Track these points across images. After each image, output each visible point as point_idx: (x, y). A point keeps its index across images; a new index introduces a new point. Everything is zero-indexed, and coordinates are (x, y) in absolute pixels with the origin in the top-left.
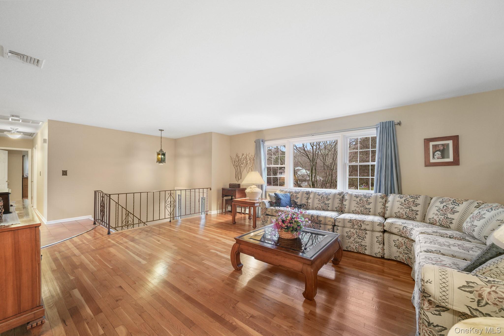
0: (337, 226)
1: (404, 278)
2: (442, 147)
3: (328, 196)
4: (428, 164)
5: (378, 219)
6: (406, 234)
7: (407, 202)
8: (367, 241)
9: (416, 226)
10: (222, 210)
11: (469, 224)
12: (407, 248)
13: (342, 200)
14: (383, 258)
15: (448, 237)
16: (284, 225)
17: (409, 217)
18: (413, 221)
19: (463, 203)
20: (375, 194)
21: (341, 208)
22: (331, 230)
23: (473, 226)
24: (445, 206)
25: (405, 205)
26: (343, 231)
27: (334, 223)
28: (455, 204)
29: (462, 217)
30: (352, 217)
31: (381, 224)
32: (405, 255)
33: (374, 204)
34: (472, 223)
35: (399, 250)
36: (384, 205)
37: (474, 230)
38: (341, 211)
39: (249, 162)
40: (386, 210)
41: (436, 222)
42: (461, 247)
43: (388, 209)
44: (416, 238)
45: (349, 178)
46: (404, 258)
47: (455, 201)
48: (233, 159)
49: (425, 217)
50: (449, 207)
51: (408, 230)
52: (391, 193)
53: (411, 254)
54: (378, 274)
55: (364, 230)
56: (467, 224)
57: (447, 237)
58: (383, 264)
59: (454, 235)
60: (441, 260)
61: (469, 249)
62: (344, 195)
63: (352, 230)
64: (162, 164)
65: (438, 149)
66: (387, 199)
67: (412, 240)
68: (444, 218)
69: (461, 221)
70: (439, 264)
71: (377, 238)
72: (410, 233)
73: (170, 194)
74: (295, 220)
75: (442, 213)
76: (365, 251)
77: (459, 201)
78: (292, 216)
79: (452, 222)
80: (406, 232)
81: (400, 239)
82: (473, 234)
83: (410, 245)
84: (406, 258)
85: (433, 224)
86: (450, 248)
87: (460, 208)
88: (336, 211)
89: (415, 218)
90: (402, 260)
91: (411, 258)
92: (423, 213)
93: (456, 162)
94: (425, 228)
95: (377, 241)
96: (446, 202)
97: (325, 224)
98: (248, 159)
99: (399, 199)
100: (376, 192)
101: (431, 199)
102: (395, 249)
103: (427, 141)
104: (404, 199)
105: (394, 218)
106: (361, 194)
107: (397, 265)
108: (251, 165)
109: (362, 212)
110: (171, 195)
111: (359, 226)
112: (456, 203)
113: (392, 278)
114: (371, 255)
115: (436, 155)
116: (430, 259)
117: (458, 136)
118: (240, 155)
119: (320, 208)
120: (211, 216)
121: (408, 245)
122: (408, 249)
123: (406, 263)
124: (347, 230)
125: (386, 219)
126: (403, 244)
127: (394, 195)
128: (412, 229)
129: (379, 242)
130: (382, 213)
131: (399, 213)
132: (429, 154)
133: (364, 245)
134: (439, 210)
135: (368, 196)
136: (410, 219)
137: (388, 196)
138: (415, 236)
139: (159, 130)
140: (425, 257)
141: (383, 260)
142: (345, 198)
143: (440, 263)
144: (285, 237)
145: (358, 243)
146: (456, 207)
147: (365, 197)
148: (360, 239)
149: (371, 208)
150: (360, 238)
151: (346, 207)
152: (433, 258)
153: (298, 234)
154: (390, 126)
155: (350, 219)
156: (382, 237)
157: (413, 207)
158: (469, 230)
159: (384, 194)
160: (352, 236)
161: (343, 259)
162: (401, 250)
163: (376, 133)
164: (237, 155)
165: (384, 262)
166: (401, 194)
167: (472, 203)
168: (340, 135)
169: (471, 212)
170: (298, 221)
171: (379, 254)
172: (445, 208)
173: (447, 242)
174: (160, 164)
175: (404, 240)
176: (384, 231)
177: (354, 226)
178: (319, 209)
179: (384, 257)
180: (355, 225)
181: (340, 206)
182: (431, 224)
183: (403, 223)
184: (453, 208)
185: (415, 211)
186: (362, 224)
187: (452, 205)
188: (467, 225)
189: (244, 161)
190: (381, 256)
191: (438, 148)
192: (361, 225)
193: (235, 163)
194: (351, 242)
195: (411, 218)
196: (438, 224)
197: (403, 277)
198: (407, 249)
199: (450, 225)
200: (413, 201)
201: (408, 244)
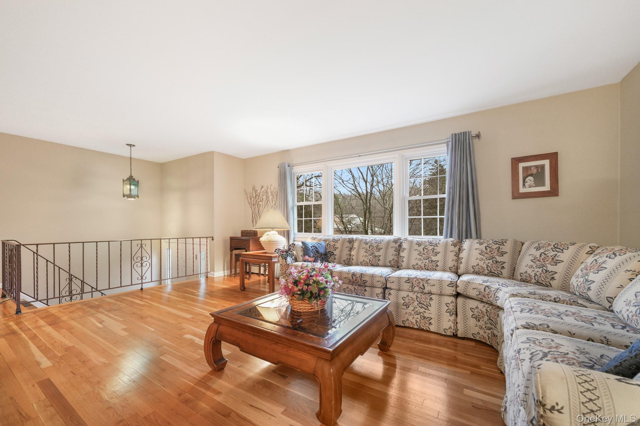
0: (389, 288)
1: (487, 370)
2: (535, 170)
3: (379, 244)
4: (517, 195)
5: (448, 276)
6: (489, 298)
7: (489, 250)
8: (432, 312)
9: (503, 285)
10: (230, 271)
11: (581, 280)
12: (491, 319)
13: (399, 250)
14: (455, 336)
15: (552, 301)
16: (296, 289)
17: (492, 272)
18: (499, 278)
19: (568, 248)
20: (445, 240)
21: (397, 262)
22: (381, 295)
23: (588, 282)
24: (543, 254)
25: (486, 255)
26: (397, 297)
27: (385, 284)
28: (558, 250)
29: (569, 269)
30: (411, 274)
31: (453, 284)
32: (488, 331)
33: (443, 254)
34: (586, 277)
35: (479, 324)
36: (457, 255)
37: (589, 289)
38: (397, 266)
39: (271, 197)
40: (460, 262)
41: (530, 278)
42: (577, 316)
43: (463, 261)
44: (504, 303)
45: (409, 219)
46: (486, 335)
47: (557, 245)
48: (249, 195)
49: (515, 272)
50: (548, 255)
51: (493, 292)
52: (467, 238)
53: (496, 329)
54: (448, 365)
55: (429, 293)
56: (577, 279)
57: (550, 301)
58: (456, 346)
59: (560, 297)
60: (556, 343)
61: (591, 319)
62: (401, 243)
63: (411, 294)
64: (134, 199)
65: (530, 173)
66: (462, 247)
67: (498, 307)
68: (542, 271)
69: (568, 275)
70: (555, 353)
71: (447, 306)
72: (494, 296)
73: (139, 246)
74: (313, 280)
75: (539, 263)
76: (430, 327)
77: (563, 246)
78: (309, 272)
79: (554, 277)
80: (488, 295)
81: (481, 306)
82: (587, 295)
83: (496, 315)
84: (490, 335)
85: (525, 281)
86: (562, 319)
87: (565, 256)
88: (390, 266)
89: (500, 273)
90: (484, 338)
91: (497, 336)
92: (512, 265)
93: (554, 192)
94: (516, 287)
95: (447, 310)
96: (544, 248)
97: (373, 287)
98: (270, 194)
99: (477, 246)
100: (446, 237)
101: (523, 244)
102: (472, 322)
103: (516, 161)
104: (485, 245)
105: (470, 275)
106: (425, 240)
107: (475, 347)
108: (274, 202)
109: (426, 267)
110: (141, 247)
111: (421, 288)
112: (558, 248)
113: (468, 370)
114: (438, 332)
115: (527, 182)
116: (536, 343)
117: (557, 153)
118: (258, 188)
119: (367, 262)
120: (214, 280)
121: (492, 316)
122: (492, 322)
123: (489, 343)
124: (403, 294)
125: (459, 276)
126: (485, 314)
127: (471, 240)
128: (498, 289)
129: (450, 312)
130: (454, 268)
131: (477, 267)
132: (518, 180)
133: (428, 318)
134: (534, 261)
135: (435, 243)
136: (493, 275)
137: (463, 243)
138: (504, 301)
139: (127, 144)
140: (527, 338)
141: (455, 340)
142: (403, 247)
143: (556, 350)
144: (300, 309)
145: (420, 314)
146: (559, 254)
147: (430, 244)
148: (422, 308)
149: (438, 261)
150: (423, 306)
151: (404, 259)
152: (541, 341)
153: (321, 303)
154: (466, 139)
155: (408, 277)
156: (454, 304)
157: (497, 257)
158: (581, 288)
159: (457, 240)
160: (410, 304)
161: (397, 341)
162: (481, 323)
163: (446, 151)
164: (254, 188)
165: (456, 343)
166: (481, 238)
167: (582, 247)
168: (397, 155)
169: (581, 261)
170: (318, 282)
171: (449, 330)
172: (543, 256)
173: (554, 309)
174: (128, 199)
175: (485, 308)
176: (458, 295)
177: (413, 287)
178: (366, 264)
179: (457, 335)
180: (415, 286)
181: (396, 258)
182: (524, 281)
183: (484, 282)
184: (555, 257)
185: (500, 263)
186: (426, 285)
187: (554, 251)
188: (577, 281)
189: (264, 197)
190: (452, 334)
191: (530, 170)
192: (423, 285)
193: (251, 199)
194: (410, 312)
195: (494, 273)
196: (533, 281)
197: (485, 368)
198: (490, 321)
199: (551, 282)
200: (497, 249)
201: (492, 314)
